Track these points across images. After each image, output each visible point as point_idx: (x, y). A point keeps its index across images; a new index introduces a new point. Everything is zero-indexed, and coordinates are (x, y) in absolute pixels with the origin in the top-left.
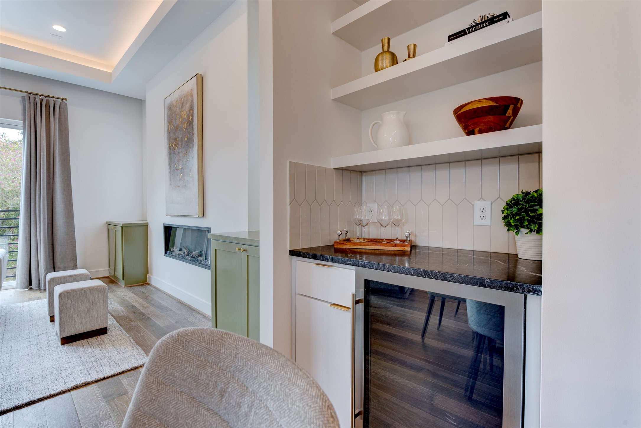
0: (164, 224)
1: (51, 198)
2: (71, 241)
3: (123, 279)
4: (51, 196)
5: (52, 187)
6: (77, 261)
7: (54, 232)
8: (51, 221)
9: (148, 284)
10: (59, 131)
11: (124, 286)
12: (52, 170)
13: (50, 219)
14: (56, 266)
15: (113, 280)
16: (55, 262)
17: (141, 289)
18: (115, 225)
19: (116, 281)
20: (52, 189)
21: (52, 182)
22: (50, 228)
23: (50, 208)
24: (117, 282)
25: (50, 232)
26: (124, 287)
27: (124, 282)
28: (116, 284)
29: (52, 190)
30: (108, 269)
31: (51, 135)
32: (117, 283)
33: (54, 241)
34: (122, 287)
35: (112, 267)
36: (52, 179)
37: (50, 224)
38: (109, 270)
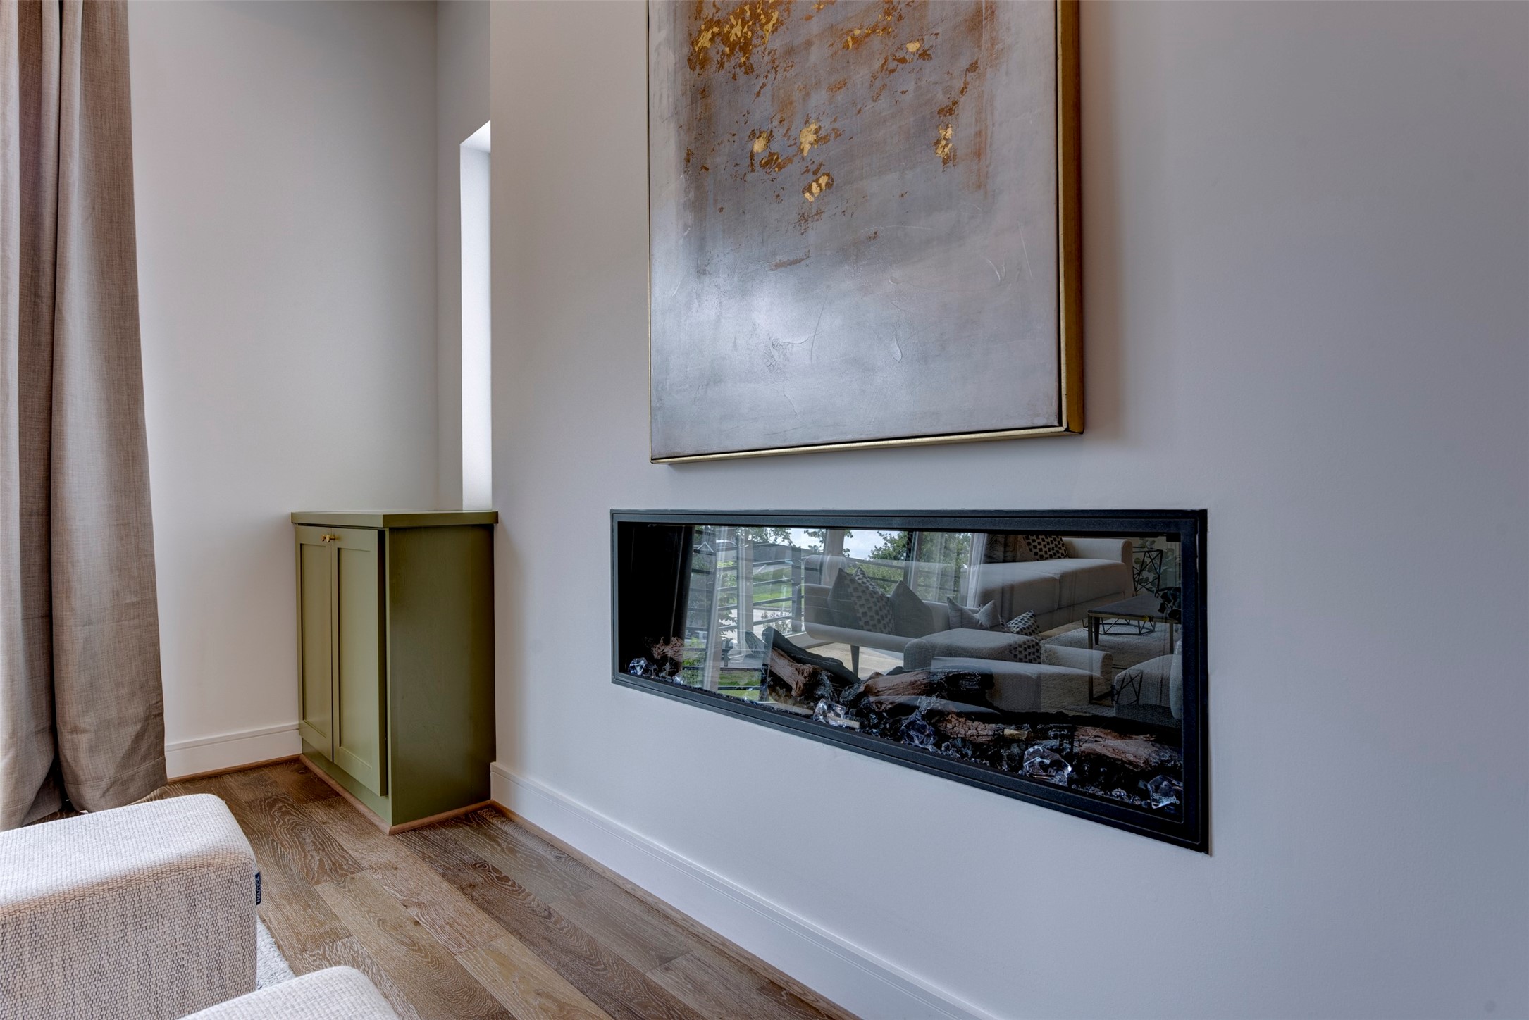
0: (614, 513)
1: (41, 393)
2: (134, 600)
3: (384, 792)
4: (43, 383)
5: (45, 339)
6: (161, 694)
7: (54, 558)
8: (38, 506)
9: (501, 813)
10: (83, 79)
11: (387, 825)
12: (47, 256)
13: (39, 493)
14: (65, 723)
15: (321, 780)
16: (58, 700)
17: (472, 845)
18: (335, 526)
19: (339, 789)
20: (48, 349)
21: (46, 317)
22: (35, 540)
23: (37, 443)
24: (347, 796)
25: (37, 558)
26: (392, 833)
27: (387, 804)
28: (342, 808)
29: (47, 355)
30: (297, 723)
31: (45, 85)
32: (346, 802)
33: (56, 602)
34: (378, 829)
35: (321, 716)
36: (47, 300)
37: (34, 519)
38: (300, 728)
